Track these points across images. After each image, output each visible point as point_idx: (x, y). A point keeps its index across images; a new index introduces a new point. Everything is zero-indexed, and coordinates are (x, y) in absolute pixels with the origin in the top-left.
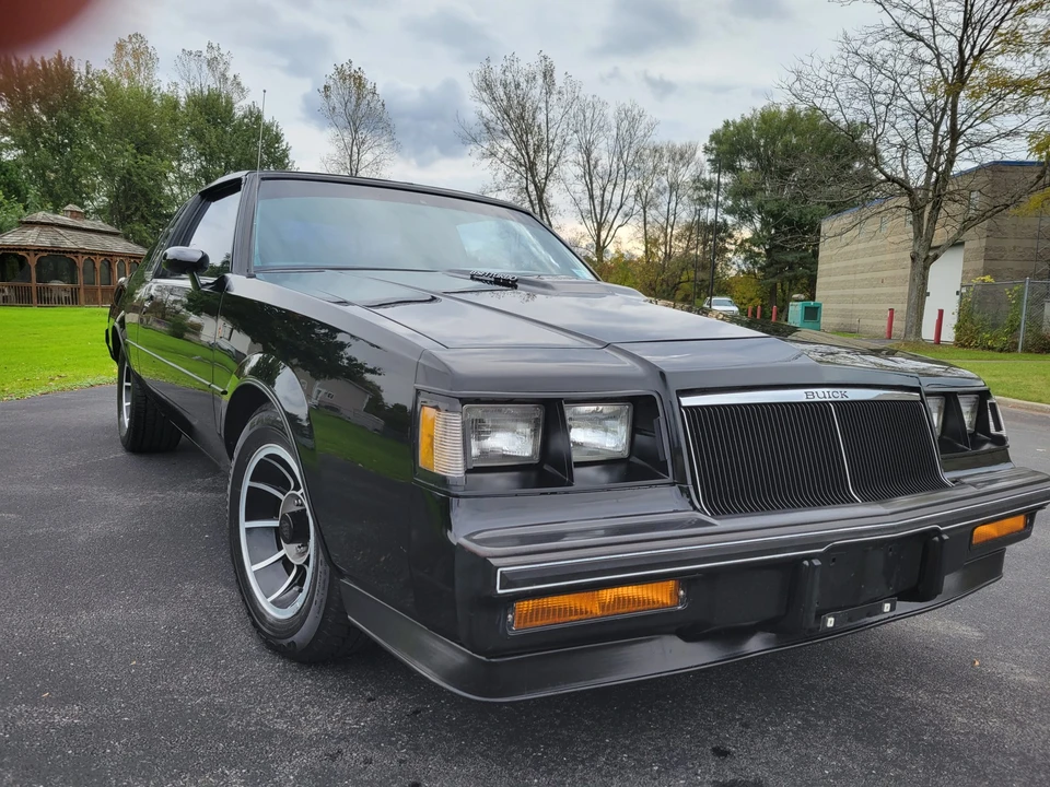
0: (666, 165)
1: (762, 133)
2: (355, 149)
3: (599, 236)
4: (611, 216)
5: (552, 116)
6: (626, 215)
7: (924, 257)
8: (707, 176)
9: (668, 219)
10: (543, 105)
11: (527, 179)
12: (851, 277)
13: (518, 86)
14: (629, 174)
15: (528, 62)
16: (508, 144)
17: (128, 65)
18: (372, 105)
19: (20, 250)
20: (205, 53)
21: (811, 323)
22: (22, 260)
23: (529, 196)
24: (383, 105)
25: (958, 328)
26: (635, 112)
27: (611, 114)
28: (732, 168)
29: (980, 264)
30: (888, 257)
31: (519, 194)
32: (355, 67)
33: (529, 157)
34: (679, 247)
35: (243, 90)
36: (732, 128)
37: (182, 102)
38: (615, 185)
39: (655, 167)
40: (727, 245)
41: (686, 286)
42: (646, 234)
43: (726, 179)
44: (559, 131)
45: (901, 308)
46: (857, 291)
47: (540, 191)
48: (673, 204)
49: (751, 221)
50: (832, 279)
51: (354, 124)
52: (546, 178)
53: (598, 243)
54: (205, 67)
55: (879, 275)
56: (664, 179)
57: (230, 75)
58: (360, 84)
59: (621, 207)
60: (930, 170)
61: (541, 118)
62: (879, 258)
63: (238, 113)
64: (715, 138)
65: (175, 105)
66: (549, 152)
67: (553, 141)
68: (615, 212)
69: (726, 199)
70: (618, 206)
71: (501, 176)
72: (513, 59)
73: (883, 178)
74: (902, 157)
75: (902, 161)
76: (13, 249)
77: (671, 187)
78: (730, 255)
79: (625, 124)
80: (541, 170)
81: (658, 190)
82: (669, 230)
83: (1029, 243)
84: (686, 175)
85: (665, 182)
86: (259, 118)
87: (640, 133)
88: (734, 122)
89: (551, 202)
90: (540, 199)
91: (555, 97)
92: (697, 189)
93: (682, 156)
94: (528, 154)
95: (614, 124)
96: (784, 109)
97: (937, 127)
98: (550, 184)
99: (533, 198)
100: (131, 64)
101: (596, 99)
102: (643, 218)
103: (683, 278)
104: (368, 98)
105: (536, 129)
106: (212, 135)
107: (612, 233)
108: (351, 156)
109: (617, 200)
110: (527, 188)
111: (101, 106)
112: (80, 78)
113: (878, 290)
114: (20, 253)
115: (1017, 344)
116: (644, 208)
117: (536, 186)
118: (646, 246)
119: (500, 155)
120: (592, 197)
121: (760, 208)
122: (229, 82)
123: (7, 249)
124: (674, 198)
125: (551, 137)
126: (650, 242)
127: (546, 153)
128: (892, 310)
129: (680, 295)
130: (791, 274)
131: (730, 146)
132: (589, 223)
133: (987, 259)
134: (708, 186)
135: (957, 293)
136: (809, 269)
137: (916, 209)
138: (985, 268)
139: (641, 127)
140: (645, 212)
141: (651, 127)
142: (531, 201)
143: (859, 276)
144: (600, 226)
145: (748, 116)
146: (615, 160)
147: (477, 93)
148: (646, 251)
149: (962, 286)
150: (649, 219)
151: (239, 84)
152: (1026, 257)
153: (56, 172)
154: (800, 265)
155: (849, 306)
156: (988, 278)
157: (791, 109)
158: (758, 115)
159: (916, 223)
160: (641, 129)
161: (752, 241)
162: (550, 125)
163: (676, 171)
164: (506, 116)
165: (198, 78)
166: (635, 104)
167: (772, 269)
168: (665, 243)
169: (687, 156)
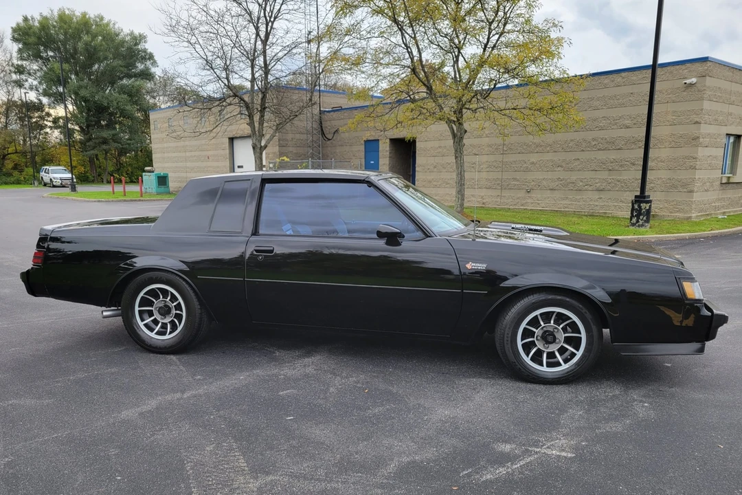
1: (62, 31)
7: (259, 146)
8: (16, 62)
12: (182, 154)
21: (162, 189)
28: (37, 56)
29: (276, 149)
36: (31, 23)
40: (46, 122)
43: (34, 66)
46: (189, 164)
49: (64, 103)
50: (166, 155)
55: (205, 153)
64: (17, 30)
69: (40, 83)
78: (48, 130)
83: (298, 136)
88: (33, 19)
96: (78, 14)
113: (204, 163)
130: (107, 147)
131: (36, 38)
133: (280, 146)
134: (20, 70)
136: (121, 143)
137: (250, 115)
138: (279, 152)
143: (188, 154)
145: (46, 13)
152: (298, 145)
154: (115, 141)
155: (184, 175)
156: (285, 158)
157: (84, 15)
158: (56, 14)
159: (251, 124)
161: (67, 119)
167: (90, 143)
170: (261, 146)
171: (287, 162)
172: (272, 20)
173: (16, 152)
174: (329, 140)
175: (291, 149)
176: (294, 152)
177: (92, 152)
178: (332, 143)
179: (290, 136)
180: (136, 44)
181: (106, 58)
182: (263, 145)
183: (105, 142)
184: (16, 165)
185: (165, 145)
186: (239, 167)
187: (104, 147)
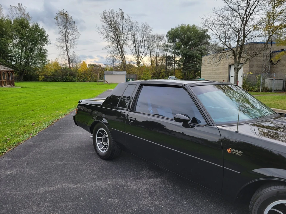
0: (156, 40)
1: (181, 32)
2: (67, 35)
3: (138, 60)
4: (141, 55)
5: (123, 27)
6: (145, 54)
8: (167, 43)
9: (157, 55)
10: (121, 23)
11: (117, 44)
12: (211, 72)
13: (114, 18)
14: (146, 43)
15: (116, 11)
16: (111, 34)
18: (71, 22)
20: (17, 7)
23: (118, 49)
24: (74, 23)
26: (147, 26)
27: (140, 26)
28: (174, 41)
29: (248, 69)
30: (221, 67)
31: (115, 49)
32: (65, 11)
33: (118, 38)
34: (160, 63)
35: (30, 18)
36: (173, 30)
37: (13, 21)
38: (142, 46)
39: (153, 41)
40: (173, 62)
41: (162, 73)
42: (151, 59)
43: (172, 44)
44: (126, 31)
46: (213, 75)
47: (121, 48)
48: (158, 51)
49: (179, 55)
50: (206, 72)
51: (66, 28)
53: (138, 62)
54: (18, 11)
55: (219, 71)
56: (155, 44)
57: (26, 13)
58: (67, 16)
59: (144, 52)
61: (121, 27)
62: (219, 67)
63: (31, 25)
64: (169, 33)
65: (10, 22)
66: (123, 36)
67: (124, 34)
68: (142, 53)
69: (172, 50)
70: (143, 51)
71: (110, 44)
72: (112, 10)
74: (229, 41)
77: (157, 46)
79: (144, 29)
80: (121, 42)
81: (154, 48)
82: (157, 58)
83: (259, 63)
84: (161, 43)
85: (155, 45)
87: (148, 31)
88: (174, 29)
89: (125, 51)
90: (122, 50)
91: (124, 21)
92: (164, 47)
93: (160, 38)
94: (117, 37)
95: (141, 29)
96: (186, 25)
98: (124, 45)
101: (136, 22)
102: (150, 55)
103: (162, 71)
104: (70, 20)
105: (119, 30)
106: (23, 32)
107: (142, 59)
108: (65, 38)
109: (143, 50)
110: (118, 47)
113: (219, 75)
115: (260, 90)
116: (150, 52)
117: (120, 46)
118: (151, 63)
119: (109, 37)
120: (136, 50)
121: (181, 52)
122: (26, 15)
124: (158, 49)
125: (124, 32)
126: (152, 61)
127: (122, 37)
128: (224, 81)
129: (161, 76)
130: (190, 70)
131: (173, 35)
132: (135, 56)
133: (250, 68)
134: (167, 46)
136: (195, 68)
137: (235, 56)
138: (249, 70)
139: (149, 30)
140: (151, 53)
141: (151, 30)
142: (119, 50)
143: (213, 72)
144: (138, 57)
145: (177, 27)
146: (142, 39)
147: (102, 19)
148: (151, 64)
150: (152, 55)
151: (28, 16)
152: (259, 67)
154: (193, 68)
156: (251, 73)
157: (188, 25)
159: (235, 59)
160: (148, 30)
161: (179, 61)
162: (123, 29)
163: (159, 42)
164: (110, 26)
165: (16, 14)
166: (146, 24)
167: (185, 68)
168: (156, 62)
169: (161, 38)
170: (238, 68)
171: (252, 74)
172: (249, 15)
173: (163, 72)
174: (274, 64)
175: (255, 69)
176: (256, 70)
177: (185, 71)
178: (276, 66)
179: (255, 63)
180: (205, 33)
181: (193, 39)
182: (239, 67)
183: (190, 68)
184: (163, 76)
185: (206, 68)
186: (232, 76)
187: (189, 70)
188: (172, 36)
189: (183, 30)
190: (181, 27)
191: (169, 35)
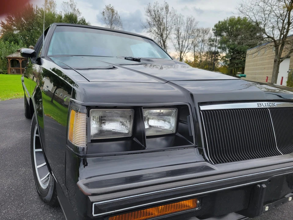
0: (201, 34)
1: (230, 25)
3: (181, 55)
4: (184, 50)
5: (168, 20)
6: (189, 49)
7: (278, 61)
8: (213, 38)
9: (201, 50)
10: (165, 17)
11: (160, 39)
12: (255, 67)
13: (158, 11)
14: (190, 37)
15: (161, 4)
16: (155, 28)
17: (48, 6)
18: (116, 17)
19: (17, 58)
20: (69, 3)
22: (18, 61)
23: (161, 44)
24: (119, 17)
25: (288, 82)
26: (192, 19)
27: (185, 19)
28: (220, 35)
30: (267, 61)
32: (111, 6)
33: (161, 32)
34: (204, 59)
35: (80, 13)
36: (221, 23)
37: (63, 16)
38: (186, 40)
39: (198, 35)
40: (218, 58)
42: (195, 55)
43: (219, 38)
44: (170, 24)
45: (270, 76)
46: (257, 71)
47: (164, 42)
48: (203, 46)
49: (226, 51)
50: (250, 68)
51: (111, 23)
52: (166, 38)
53: (181, 57)
54: (69, 6)
55: (264, 66)
57: (76, 9)
58: (113, 11)
60: (281, 34)
61: (165, 21)
62: (264, 61)
63: (78, 20)
64: (216, 26)
65: (61, 17)
66: (167, 31)
67: (168, 27)
68: (186, 48)
69: (218, 44)
70: (187, 46)
72: (157, 3)
73: (267, 36)
74: (272, 30)
75: (272, 32)
76: (15, 58)
77: (202, 41)
78: (219, 61)
79: (189, 22)
80: (165, 36)
81: (198, 42)
82: (201, 54)
84: (207, 37)
85: (200, 39)
86: (84, 21)
87: (193, 25)
88: (222, 21)
89: (167, 45)
90: (164, 44)
91: (169, 14)
92: (210, 41)
93: (205, 32)
94: (161, 31)
95: (186, 22)
96: (236, 17)
97: (284, 21)
98: (167, 40)
99: (162, 44)
100: (49, 6)
101: (181, 15)
102: (193, 50)
104: (115, 15)
105: (163, 24)
107: (185, 54)
109: (186, 45)
110: (160, 41)
111: (41, 18)
112: (35, 10)
113: (263, 71)
114: (17, 59)
116: (194, 47)
117: (163, 41)
119: (153, 32)
120: (179, 44)
121: (228, 47)
122: (76, 11)
123: (14, 58)
124: (203, 44)
125: (167, 26)
126: (196, 57)
127: (166, 31)
128: (267, 77)
130: (237, 66)
131: (220, 29)
132: (178, 51)
134: (213, 41)
135: (288, 72)
136: (242, 65)
137: (276, 46)
140: (194, 48)
141: (197, 23)
143: (258, 67)
144: (181, 52)
145: (226, 20)
146: (186, 33)
147: (146, 13)
148: (195, 60)
149: (289, 70)
150: (196, 50)
151: (79, 11)
153: (28, 37)
154: (240, 64)
155: (254, 76)
157: (239, 17)
158: (229, 19)
159: (277, 50)
160: (194, 23)
161: (226, 57)
162: (167, 23)
163: (204, 36)
164: (154, 20)
165: (67, 10)
166: (192, 16)
167: (231, 65)
168: (200, 57)
169: (207, 31)
177: (231, 68)
188: (218, 29)
189: (232, 22)
190: (230, 19)
191: (215, 28)
